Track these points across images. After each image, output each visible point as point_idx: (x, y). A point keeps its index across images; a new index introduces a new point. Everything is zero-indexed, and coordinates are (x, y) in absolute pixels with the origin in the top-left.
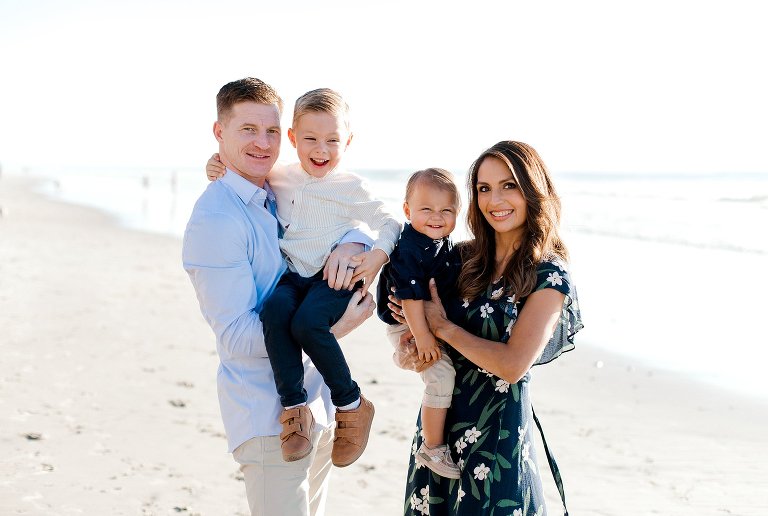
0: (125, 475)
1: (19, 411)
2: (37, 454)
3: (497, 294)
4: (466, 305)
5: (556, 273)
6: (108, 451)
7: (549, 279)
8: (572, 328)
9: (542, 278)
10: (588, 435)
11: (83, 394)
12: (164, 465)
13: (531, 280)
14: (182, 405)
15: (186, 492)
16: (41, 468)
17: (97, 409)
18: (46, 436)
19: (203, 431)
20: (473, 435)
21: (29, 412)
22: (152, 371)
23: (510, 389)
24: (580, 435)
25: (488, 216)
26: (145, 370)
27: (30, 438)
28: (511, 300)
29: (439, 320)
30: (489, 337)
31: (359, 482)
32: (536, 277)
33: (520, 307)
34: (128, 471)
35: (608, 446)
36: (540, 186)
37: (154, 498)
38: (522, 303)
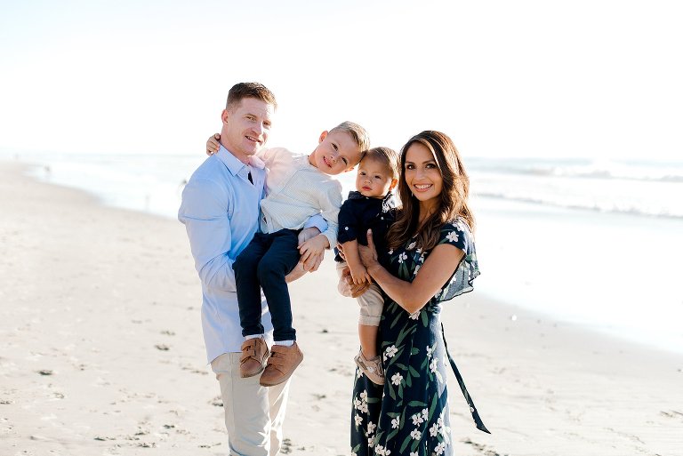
0: (123, 401)
1: (32, 353)
2: (50, 385)
3: (411, 246)
4: (391, 253)
5: (454, 233)
6: (107, 384)
7: (447, 237)
8: (472, 275)
9: (444, 235)
10: (501, 372)
11: (83, 340)
12: (155, 394)
13: (435, 237)
14: (166, 349)
15: (173, 414)
16: (54, 396)
17: (96, 352)
18: (55, 372)
19: (184, 369)
20: (392, 351)
21: (40, 354)
22: (140, 322)
23: (420, 317)
24: (494, 373)
25: (412, 188)
26: (134, 322)
27: (43, 373)
28: (419, 251)
29: (370, 261)
30: (403, 278)
31: (313, 407)
32: (439, 236)
33: (426, 257)
34: (125, 399)
35: (517, 381)
36: (454, 167)
37: (147, 418)
38: (428, 253)
